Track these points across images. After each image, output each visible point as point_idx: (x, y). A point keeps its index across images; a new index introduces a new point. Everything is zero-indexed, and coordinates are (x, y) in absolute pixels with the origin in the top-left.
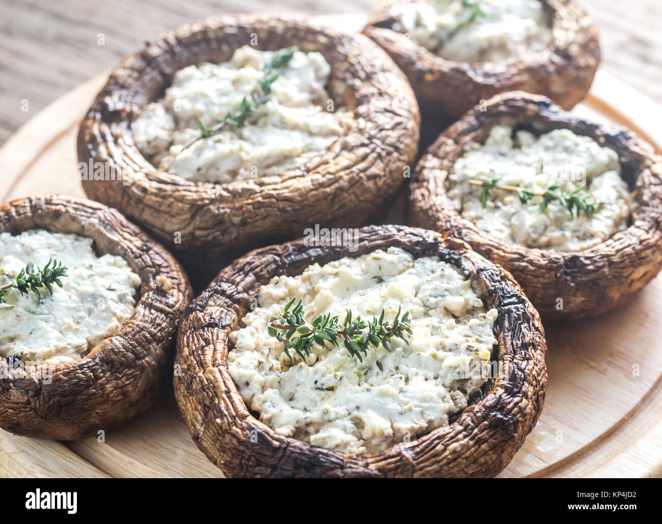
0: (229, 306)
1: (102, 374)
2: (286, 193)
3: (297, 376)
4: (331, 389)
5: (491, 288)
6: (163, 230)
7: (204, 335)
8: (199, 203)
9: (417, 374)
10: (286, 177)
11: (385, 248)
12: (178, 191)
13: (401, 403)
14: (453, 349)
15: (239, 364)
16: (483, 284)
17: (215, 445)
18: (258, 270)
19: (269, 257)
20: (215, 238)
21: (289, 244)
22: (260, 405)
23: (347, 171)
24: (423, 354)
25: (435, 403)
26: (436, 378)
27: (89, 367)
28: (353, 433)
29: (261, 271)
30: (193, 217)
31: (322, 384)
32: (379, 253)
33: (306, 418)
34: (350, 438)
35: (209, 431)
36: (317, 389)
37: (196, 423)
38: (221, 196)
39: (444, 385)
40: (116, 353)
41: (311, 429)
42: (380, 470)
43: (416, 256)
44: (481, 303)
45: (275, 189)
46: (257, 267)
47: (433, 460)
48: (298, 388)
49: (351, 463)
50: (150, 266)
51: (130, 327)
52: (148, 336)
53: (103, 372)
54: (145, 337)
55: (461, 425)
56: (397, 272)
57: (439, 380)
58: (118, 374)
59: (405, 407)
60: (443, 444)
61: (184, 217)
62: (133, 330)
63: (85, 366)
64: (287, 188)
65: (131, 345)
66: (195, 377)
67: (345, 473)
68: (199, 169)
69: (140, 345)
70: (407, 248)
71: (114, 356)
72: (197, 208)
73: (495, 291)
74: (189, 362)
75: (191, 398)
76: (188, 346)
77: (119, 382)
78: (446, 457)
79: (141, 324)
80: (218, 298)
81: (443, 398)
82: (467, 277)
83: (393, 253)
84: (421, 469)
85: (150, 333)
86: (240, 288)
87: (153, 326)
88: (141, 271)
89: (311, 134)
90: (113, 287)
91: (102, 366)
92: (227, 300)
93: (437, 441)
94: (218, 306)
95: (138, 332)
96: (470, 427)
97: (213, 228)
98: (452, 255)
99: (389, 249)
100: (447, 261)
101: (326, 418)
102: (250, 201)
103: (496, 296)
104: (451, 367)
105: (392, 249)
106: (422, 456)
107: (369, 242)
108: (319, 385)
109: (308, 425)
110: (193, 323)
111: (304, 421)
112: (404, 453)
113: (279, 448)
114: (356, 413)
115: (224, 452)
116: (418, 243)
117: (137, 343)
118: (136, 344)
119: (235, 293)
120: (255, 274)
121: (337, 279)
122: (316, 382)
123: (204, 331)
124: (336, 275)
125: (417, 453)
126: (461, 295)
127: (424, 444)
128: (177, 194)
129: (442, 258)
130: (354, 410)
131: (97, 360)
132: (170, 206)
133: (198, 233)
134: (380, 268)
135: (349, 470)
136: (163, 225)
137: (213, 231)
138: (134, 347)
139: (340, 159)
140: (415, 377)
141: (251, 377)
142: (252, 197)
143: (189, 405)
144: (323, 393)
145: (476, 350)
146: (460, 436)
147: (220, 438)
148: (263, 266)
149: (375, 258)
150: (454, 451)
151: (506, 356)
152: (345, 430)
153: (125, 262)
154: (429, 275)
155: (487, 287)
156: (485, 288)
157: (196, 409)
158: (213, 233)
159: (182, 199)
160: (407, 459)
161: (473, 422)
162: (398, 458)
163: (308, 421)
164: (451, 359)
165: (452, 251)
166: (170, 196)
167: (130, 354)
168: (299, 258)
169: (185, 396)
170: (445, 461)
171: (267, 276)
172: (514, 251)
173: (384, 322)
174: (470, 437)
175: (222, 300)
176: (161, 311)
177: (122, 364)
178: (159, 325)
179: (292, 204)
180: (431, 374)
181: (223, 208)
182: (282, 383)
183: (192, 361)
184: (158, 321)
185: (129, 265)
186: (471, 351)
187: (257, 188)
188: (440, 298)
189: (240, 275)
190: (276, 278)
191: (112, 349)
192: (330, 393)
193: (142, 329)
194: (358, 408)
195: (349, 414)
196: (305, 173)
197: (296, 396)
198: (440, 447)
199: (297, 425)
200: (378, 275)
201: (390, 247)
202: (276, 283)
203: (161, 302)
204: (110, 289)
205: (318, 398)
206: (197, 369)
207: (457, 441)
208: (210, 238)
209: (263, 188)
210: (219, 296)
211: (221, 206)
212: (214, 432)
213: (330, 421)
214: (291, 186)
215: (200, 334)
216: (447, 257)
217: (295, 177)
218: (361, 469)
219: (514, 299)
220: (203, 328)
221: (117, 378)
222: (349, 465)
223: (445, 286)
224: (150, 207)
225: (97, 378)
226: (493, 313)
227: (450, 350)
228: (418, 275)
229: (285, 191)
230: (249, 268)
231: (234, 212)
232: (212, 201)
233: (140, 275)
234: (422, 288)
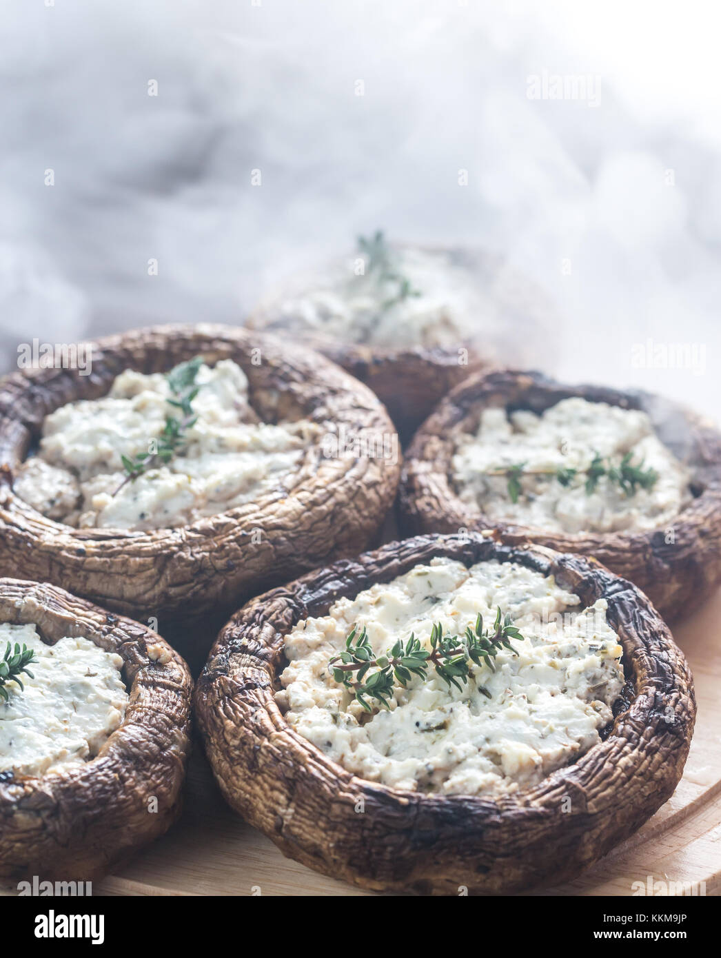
0: (257, 665)
1: (127, 775)
2: (273, 520)
3: (388, 724)
4: (443, 726)
5: (584, 578)
6: (122, 598)
7: (247, 699)
8: (165, 552)
9: (540, 691)
10: (263, 503)
11: (426, 561)
12: (128, 544)
13: (537, 725)
14: (573, 652)
15: (310, 722)
16: (572, 576)
17: (317, 824)
18: (273, 617)
19: (281, 601)
20: (195, 594)
21: (296, 582)
22: (359, 764)
23: (340, 482)
24: (536, 665)
25: (578, 717)
26: (564, 691)
27: (109, 768)
28: (494, 771)
29: (278, 618)
30: (161, 572)
31: (427, 724)
32: (420, 568)
33: (427, 765)
34: (491, 777)
35: (304, 809)
36: (423, 731)
37: (276, 807)
38: (189, 538)
39: (579, 697)
40: (135, 745)
41: (437, 779)
42: (545, 805)
43: (469, 564)
44: (578, 598)
45: (257, 518)
46: (271, 614)
47: (606, 781)
48: (394, 738)
49: (507, 804)
50: (128, 640)
51: (141, 711)
52: (167, 718)
53: (128, 771)
54: (164, 720)
55: (621, 736)
56: (454, 585)
57: (569, 692)
58: (145, 772)
59: (544, 730)
60: (610, 762)
61: (148, 573)
62: (146, 714)
63: (104, 766)
64: (272, 514)
65: (151, 732)
66: (259, 750)
67: (505, 818)
68: (142, 516)
69: (161, 731)
70: (454, 556)
71: (134, 750)
72: (163, 559)
73: (591, 580)
74: (242, 735)
75: (259, 778)
76: (230, 717)
77: (150, 782)
78: (619, 777)
79: (154, 706)
80: (240, 656)
81: (585, 711)
82: (546, 574)
83: (440, 564)
84: (595, 796)
85: (168, 715)
86: (262, 642)
87: (168, 706)
88: (120, 648)
89: (267, 451)
90: (92, 672)
91: (125, 764)
92: (252, 657)
93: (601, 760)
94: (244, 666)
95: (154, 716)
96: (634, 736)
97: (192, 581)
98: (516, 553)
99: (432, 561)
100: (512, 561)
101: (454, 758)
102: (231, 537)
103: (595, 587)
104: (580, 673)
105: (436, 559)
106: (591, 780)
107: (400, 560)
108: (423, 726)
109: (431, 773)
110: (223, 690)
111: (425, 769)
112: (568, 779)
113: (410, 805)
114: (487, 747)
115: (334, 829)
116: (466, 547)
117: (157, 728)
118: (155, 731)
119: (258, 648)
120: (272, 623)
121: (382, 608)
122: (417, 724)
123: (245, 694)
124: (378, 603)
125: (584, 778)
126: (548, 595)
127: (588, 766)
128: (127, 548)
129: (502, 558)
130: (483, 743)
131: (116, 757)
132: (124, 563)
133: (172, 591)
134: (430, 584)
135: (508, 814)
136: (122, 590)
137: (193, 584)
138: (155, 734)
139: (324, 470)
140: (539, 694)
141: (333, 734)
142: (231, 532)
143: (257, 788)
144: (432, 735)
145: (603, 648)
146: (626, 748)
147: (325, 812)
148: (278, 611)
149: (419, 575)
150: (626, 769)
151: (639, 650)
152: (482, 769)
153: (91, 643)
154: (496, 581)
155: (579, 578)
156: (575, 580)
157: (273, 788)
158: (192, 588)
159: (137, 553)
160: (575, 786)
161: (634, 729)
162: (563, 788)
163: (431, 767)
164: (575, 665)
165: (515, 548)
166: (120, 553)
167: (152, 745)
168: (316, 595)
169: (249, 778)
170: (619, 781)
171: (286, 623)
172: (583, 538)
173: (484, 631)
174: (639, 747)
175: (247, 659)
176: (170, 687)
177: (147, 758)
178: (174, 704)
179: (285, 532)
180: (557, 688)
181: (198, 553)
182: (371, 736)
183: (245, 732)
184: (172, 699)
185: (98, 645)
186: (596, 650)
187: (234, 521)
188: (523, 603)
189: (253, 627)
190: (301, 622)
191: (131, 741)
192: (442, 732)
193: (158, 711)
194: (488, 740)
195: (479, 750)
196: (286, 494)
197: (394, 749)
198: (607, 766)
199: (418, 777)
200: (431, 593)
201: (432, 558)
202: (305, 628)
203: (164, 677)
204: (89, 675)
205: (427, 743)
206: (257, 740)
207: (626, 754)
208: (189, 595)
209: (242, 519)
210: (240, 654)
211: (195, 550)
212: (312, 807)
213: (459, 763)
214: (276, 511)
215: (242, 699)
216: (511, 555)
217: (276, 501)
218: (523, 810)
219: (617, 586)
220: (242, 691)
221: (146, 778)
222: (505, 807)
223: (523, 587)
224: (96, 571)
225: (123, 779)
226: (601, 604)
227: (568, 656)
228: (481, 583)
229: (271, 517)
230: (261, 617)
231: (214, 554)
232: (181, 547)
233: (120, 653)
234: (494, 597)
